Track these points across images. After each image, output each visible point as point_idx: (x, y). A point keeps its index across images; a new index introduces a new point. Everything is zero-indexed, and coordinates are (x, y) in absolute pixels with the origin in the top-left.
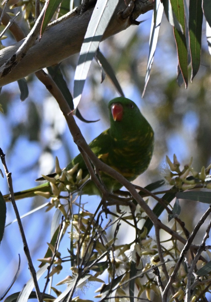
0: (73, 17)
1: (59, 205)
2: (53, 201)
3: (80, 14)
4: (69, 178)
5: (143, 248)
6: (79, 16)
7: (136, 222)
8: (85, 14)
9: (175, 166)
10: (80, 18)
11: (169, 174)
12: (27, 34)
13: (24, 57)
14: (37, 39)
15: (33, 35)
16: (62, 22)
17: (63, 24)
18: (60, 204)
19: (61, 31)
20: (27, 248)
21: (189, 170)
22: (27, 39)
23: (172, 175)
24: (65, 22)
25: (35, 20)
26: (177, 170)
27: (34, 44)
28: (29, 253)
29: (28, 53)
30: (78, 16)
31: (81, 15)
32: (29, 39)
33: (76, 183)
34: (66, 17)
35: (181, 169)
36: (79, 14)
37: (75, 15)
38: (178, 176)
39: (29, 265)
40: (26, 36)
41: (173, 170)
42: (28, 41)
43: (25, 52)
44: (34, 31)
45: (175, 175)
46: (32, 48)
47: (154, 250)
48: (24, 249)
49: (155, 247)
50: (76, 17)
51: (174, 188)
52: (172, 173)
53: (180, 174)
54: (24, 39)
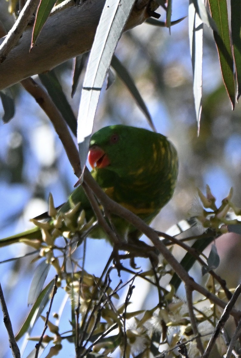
0: (71, 7)
1: (53, 259)
2: (45, 253)
3: (80, 3)
4: (67, 222)
5: (171, 314)
6: (79, 5)
7: (158, 280)
8: (86, 3)
9: (209, 201)
10: (80, 9)
11: (202, 212)
12: (8, 31)
13: (4, 61)
14: (21, 37)
15: (16, 32)
16: (55, 14)
17: (57, 17)
18: (54, 257)
19: (54, 26)
20: (8, 319)
21: (230, 206)
22: (8, 36)
23: (206, 213)
24: (59, 14)
25: (19, 11)
26: (213, 206)
27: (17, 44)
28: (11, 325)
29: (9, 56)
30: (77, 6)
31: (81, 5)
32: (11, 37)
33: (77, 229)
34: (60, 8)
35: (218, 204)
36: (78, 4)
37: (73, 5)
38: (214, 215)
39: (11, 342)
40: (7, 34)
41: (207, 207)
42: (9, 40)
43: (6, 55)
44: (17, 27)
45: (211, 213)
46: (15, 49)
47: (186, 320)
48: (3, 321)
49: (187, 315)
50: (75, 8)
51: (209, 231)
52: (205, 211)
53: (217, 211)
54: (3, 37)
